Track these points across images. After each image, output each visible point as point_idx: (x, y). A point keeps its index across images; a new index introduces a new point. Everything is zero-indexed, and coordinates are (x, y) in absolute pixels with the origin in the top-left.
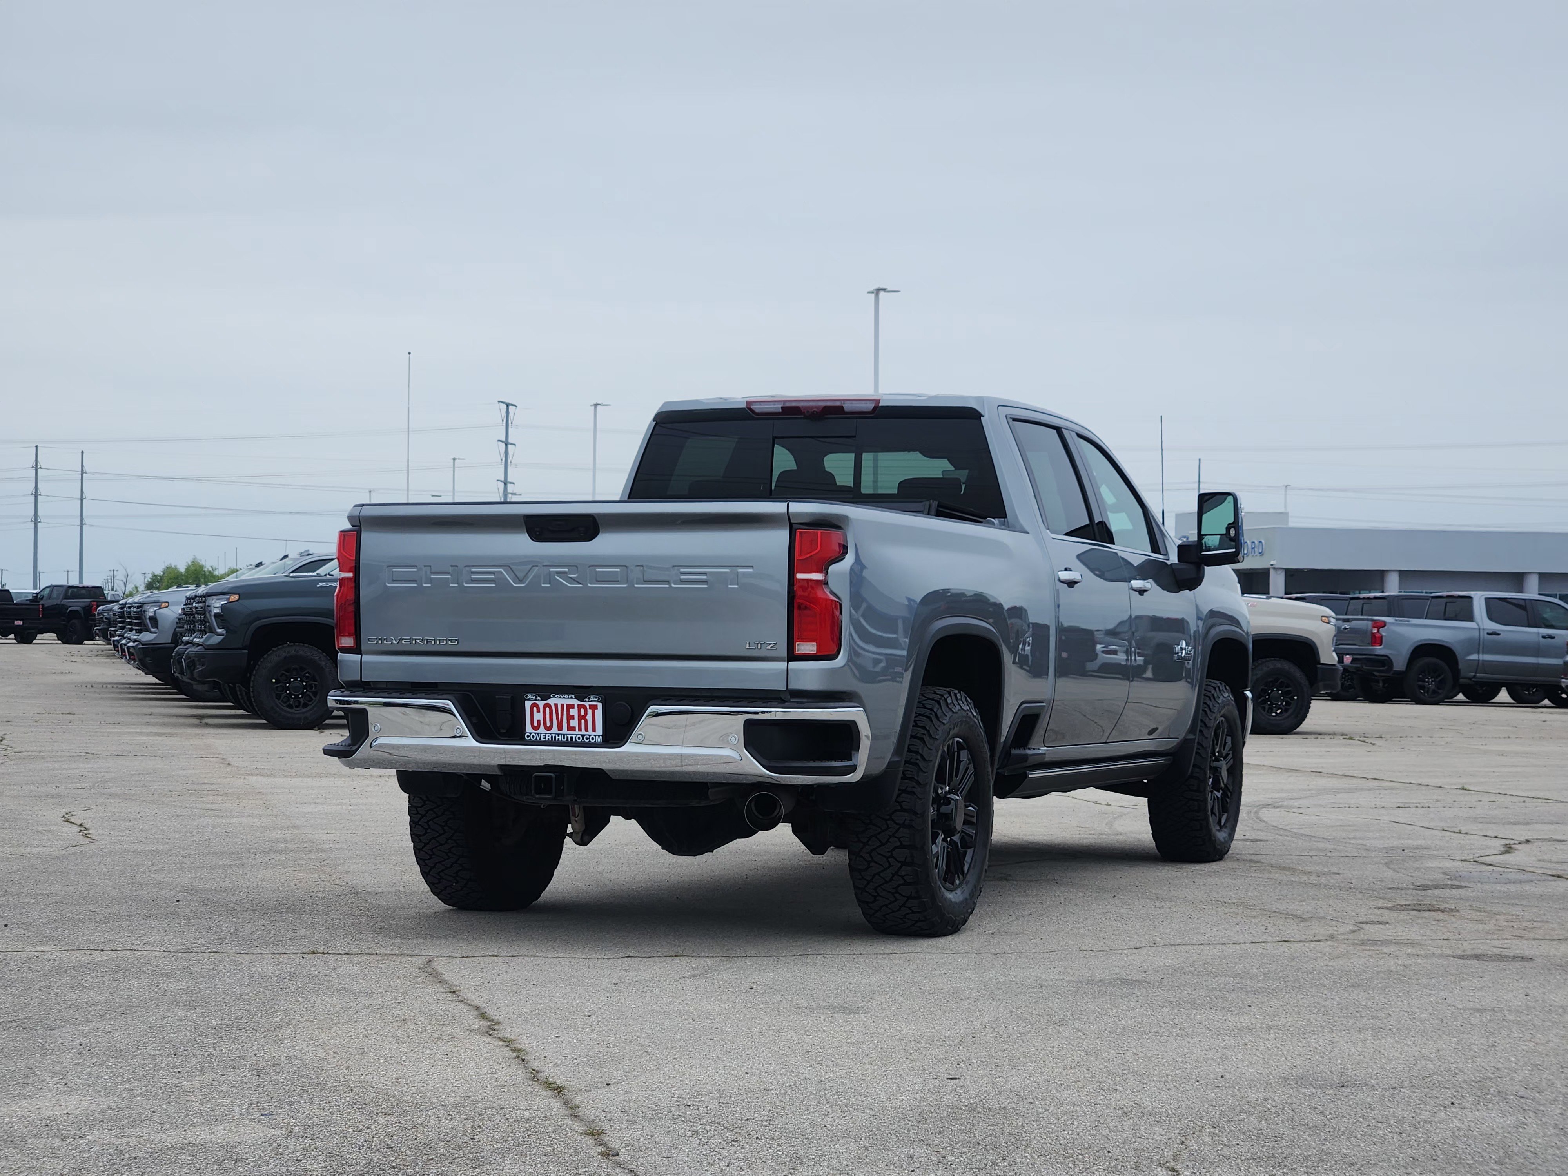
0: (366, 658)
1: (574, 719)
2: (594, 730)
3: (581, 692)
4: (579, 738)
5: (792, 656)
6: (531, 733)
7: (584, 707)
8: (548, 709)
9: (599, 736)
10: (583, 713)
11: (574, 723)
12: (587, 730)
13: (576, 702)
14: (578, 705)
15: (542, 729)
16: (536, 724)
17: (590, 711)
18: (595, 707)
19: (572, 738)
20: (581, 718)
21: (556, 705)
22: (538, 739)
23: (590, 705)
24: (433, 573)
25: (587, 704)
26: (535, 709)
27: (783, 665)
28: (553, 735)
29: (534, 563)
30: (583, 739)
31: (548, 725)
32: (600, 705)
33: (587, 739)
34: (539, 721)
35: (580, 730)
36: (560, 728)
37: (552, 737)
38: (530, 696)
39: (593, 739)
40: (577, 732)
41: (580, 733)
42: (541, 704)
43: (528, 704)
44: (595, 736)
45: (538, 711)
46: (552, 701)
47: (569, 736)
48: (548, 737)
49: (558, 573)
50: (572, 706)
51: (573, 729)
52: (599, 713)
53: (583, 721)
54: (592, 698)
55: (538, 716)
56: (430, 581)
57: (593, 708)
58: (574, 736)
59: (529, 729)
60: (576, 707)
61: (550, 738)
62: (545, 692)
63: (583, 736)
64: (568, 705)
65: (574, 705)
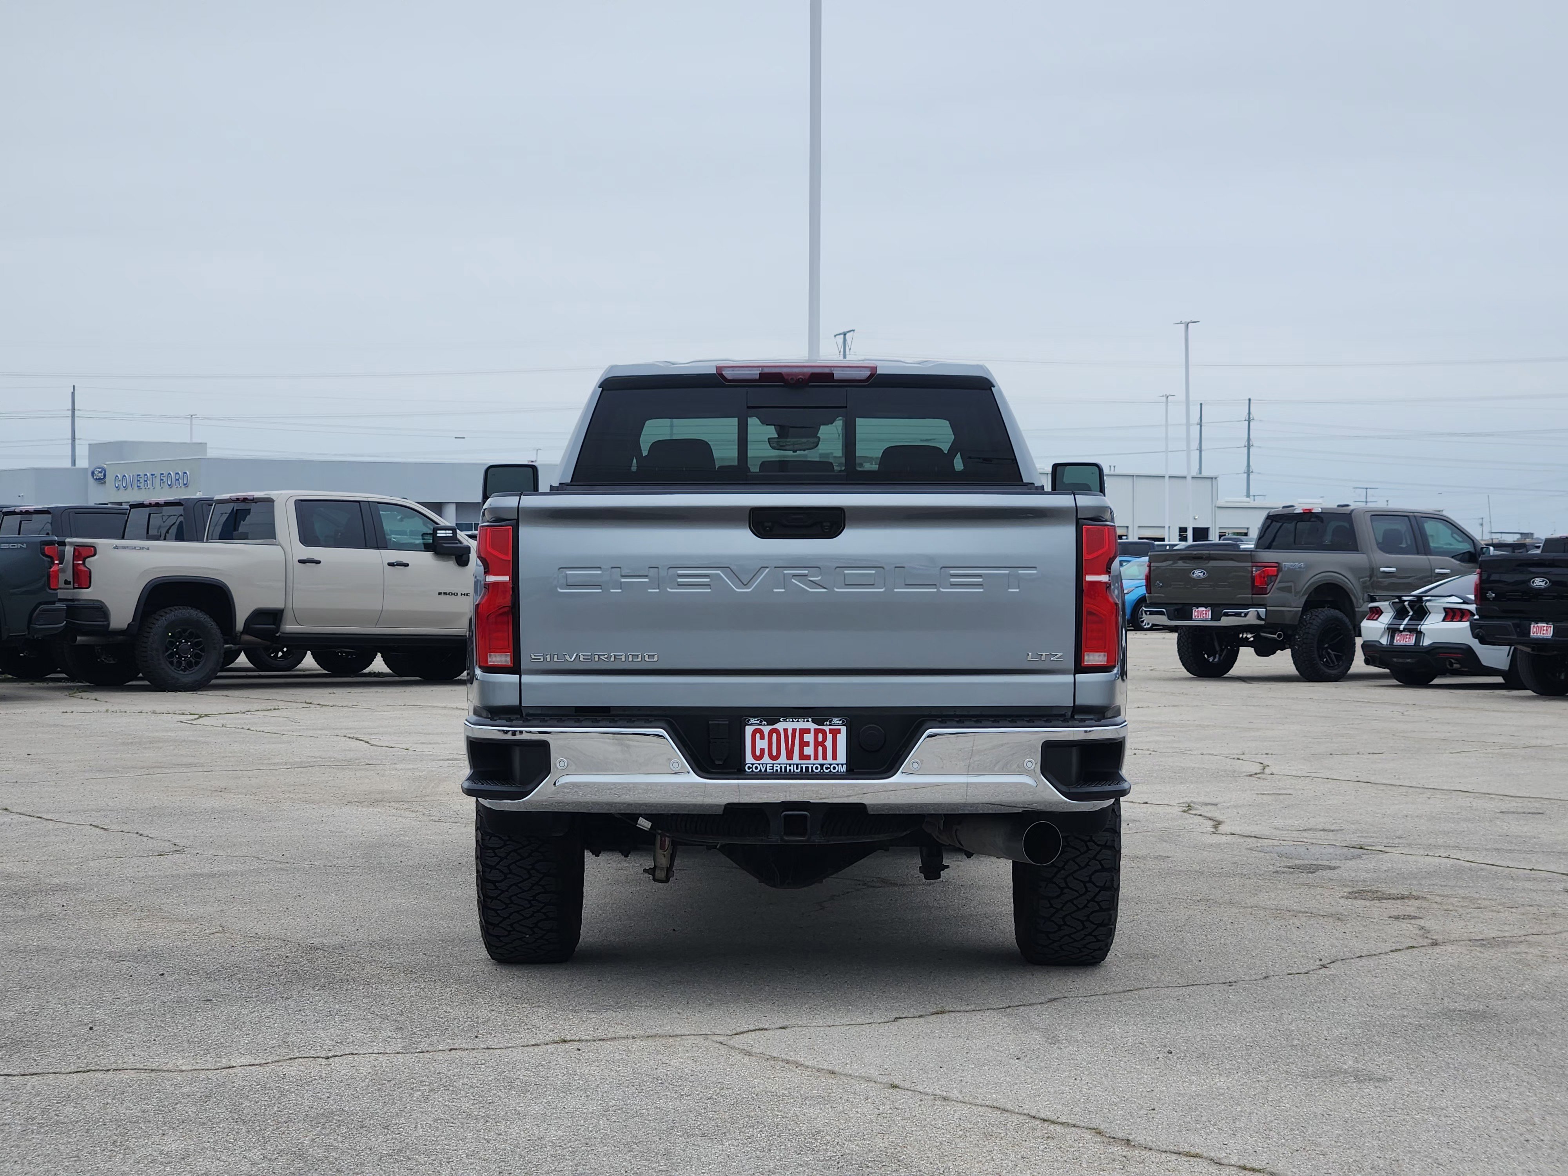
0: (526, 678)
1: (808, 746)
2: (834, 758)
3: (819, 715)
4: (817, 768)
5: (1080, 668)
6: (753, 764)
7: (824, 732)
8: (774, 735)
9: (842, 765)
10: (820, 738)
11: (809, 751)
12: (825, 758)
13: (812, 726)
14: (815, 729)
15: (766, 759)
16: (758, 753)
17: (830, 737)
18: (839, 731)
19: (807, 768)
20: (817, 744)
21: (786, 731)
22: (763, 770)
23: (830, 729)
24: (623, 576)
25: (827, 728)
26: (758, 735)
27: (1069, 678)
28: (783, 766)
29: (762, 565)
30: (822, 768)
31: (774, 753)
32: (844, 729)
33: (827, 768)
34: (762, 750)
35: (816, 758)
36: (790, 756)
37: (781, 768)
38: (753, 720)
39: (834, 768)
40: (812, 761)
41: (816, 762)
42: (766, 729)
43: (749, 730)
44: (838, 765)
45: (762, 738)
46: (780, 726)
47: (804, 766)
48: (777, 768)
49: (794, 576)
50: (808, 731)
51: (808, 757)
52: (842, 738)
53: (820, 749)
54: (835, 721)
55: (762, 744)
56: (621, 585)
57: (835, 733)
58: (810, 766)
59: (749, 759)
60: (812, 731)
61: (778, 769)
62: (772, 715)
63: (822, 765)
64: (800, 729)
65: (810, 729)
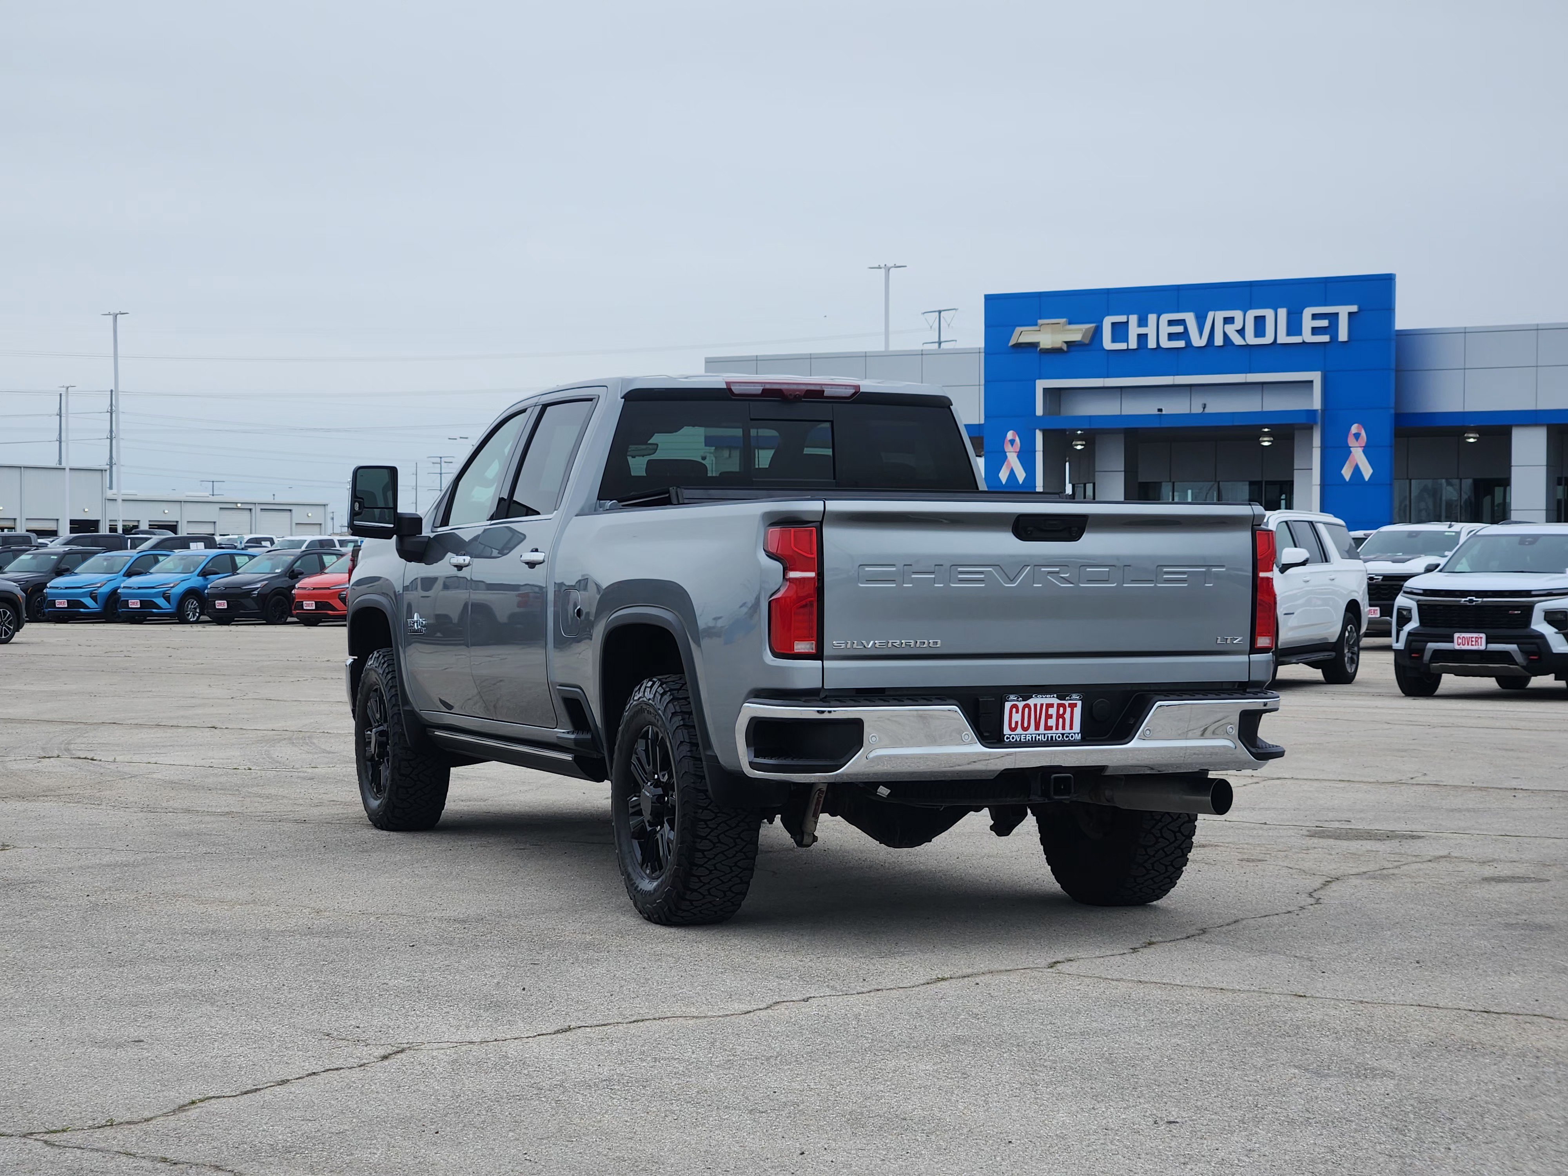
1: (1051, 718)
2: (1071, 728)
3: (1062, 691)
4: (1059, 737)
5: (1254, 649)
6: (1010, 735)
7: (1064, 706)
8: (1027, 710)
9: (1078, 733)
10: (1061, 711)
11: (1052, 722)
12: (1064, 728)
13: (1056, 701)
14: (1058, 704)
15: (1019, 730)
16: (1013, 726)
17: (1068, 710)
18: (1075, 705)
19: (1052, 737)
20: (1059, 716)
21: (1035, 705)
22: (1018, 740)
23: (1069, 704)
24: (914, 573)
25: (1067, 703)
26: (1014, 710)
27: (1245, 658)
28: (1034, 736)
29: (1022, 563)
30: (1063, 737)
31: (1026, 725)
32: (1079, 703)
33: (1067, 737)
34: (1017, 723)
35: (1057, 729)
36: (1037, 728)
37: (1032, 738)
38: (1012, 697)
39: (1072, 737)
40: (1054, 731)
41: (1057, 732)
42: (1021, 705)
43: (1008, 705)
44: (1075, 734)
45: (1017, 712)
46: (1031, 702)
47: (1050, 735)
48: (1029, 738)
49: (1049, 573)
50: (1052, 705)
51: (1051, 728)
52: (1078, 711)
53: (1061, 720)
54: (1074, 696)
55: (1017, 717)
56: (912, 581)
57: (1073, 706)
58: (1054, 735)
59: (1006, 731)
60: (1055, 706)
61: (1030, 738)
62: (1026, 692)
63: (1063, 735)
64: (1046, 704)
65: (1053, 704)
